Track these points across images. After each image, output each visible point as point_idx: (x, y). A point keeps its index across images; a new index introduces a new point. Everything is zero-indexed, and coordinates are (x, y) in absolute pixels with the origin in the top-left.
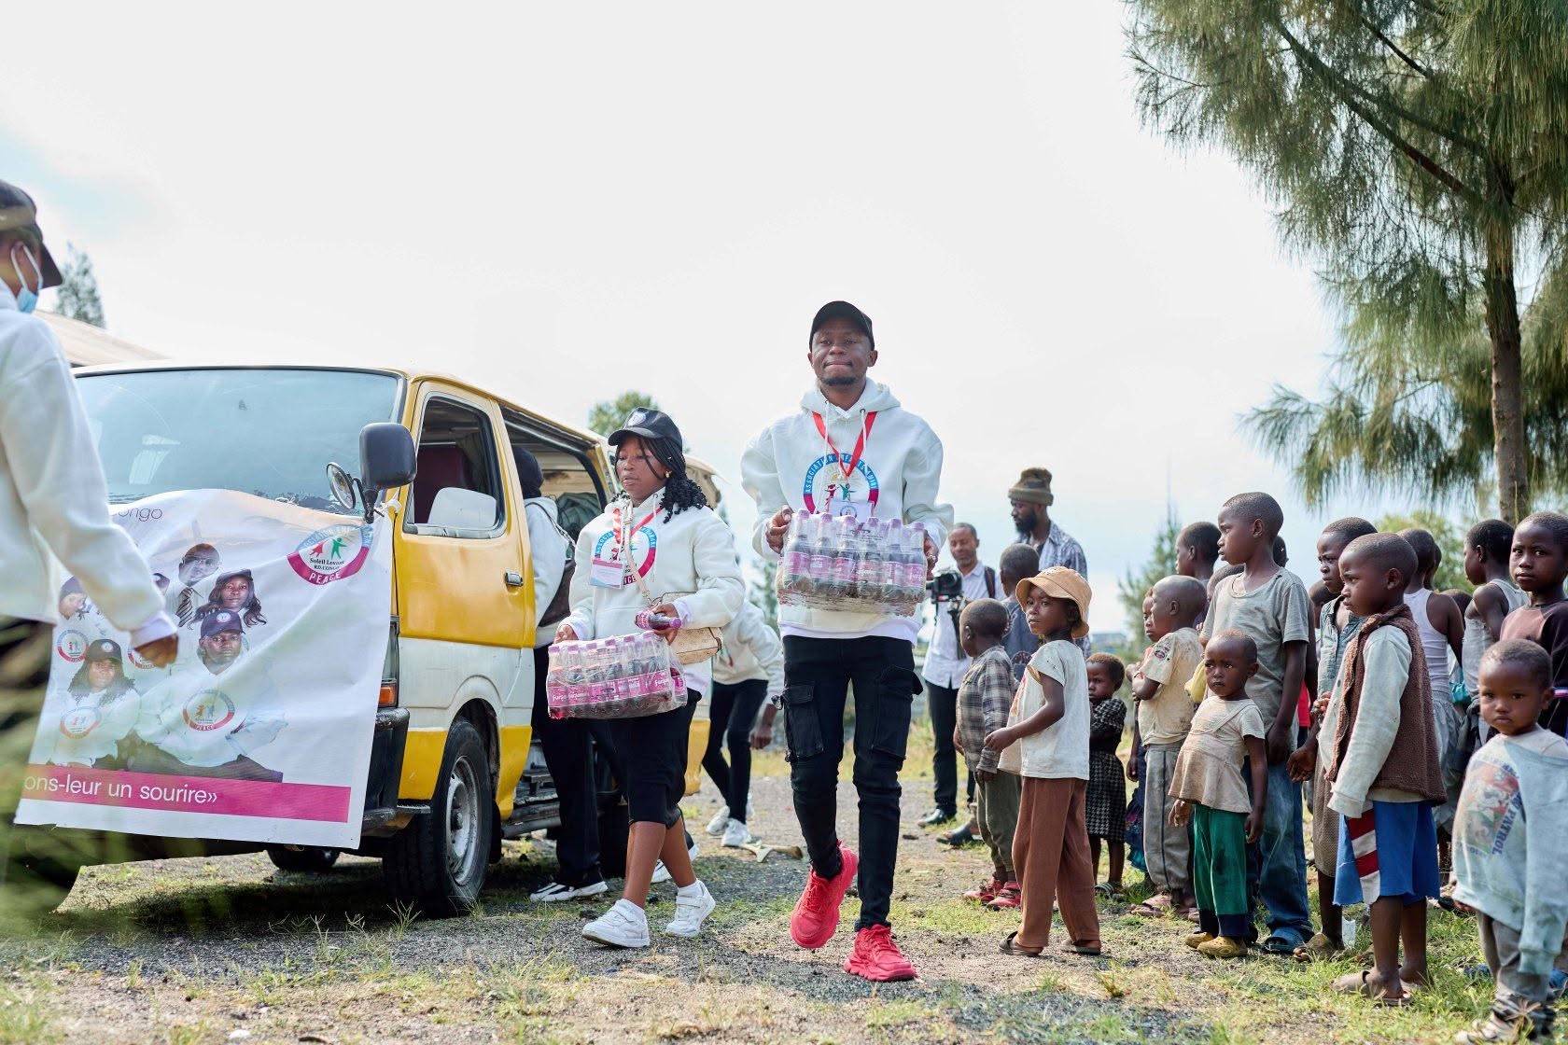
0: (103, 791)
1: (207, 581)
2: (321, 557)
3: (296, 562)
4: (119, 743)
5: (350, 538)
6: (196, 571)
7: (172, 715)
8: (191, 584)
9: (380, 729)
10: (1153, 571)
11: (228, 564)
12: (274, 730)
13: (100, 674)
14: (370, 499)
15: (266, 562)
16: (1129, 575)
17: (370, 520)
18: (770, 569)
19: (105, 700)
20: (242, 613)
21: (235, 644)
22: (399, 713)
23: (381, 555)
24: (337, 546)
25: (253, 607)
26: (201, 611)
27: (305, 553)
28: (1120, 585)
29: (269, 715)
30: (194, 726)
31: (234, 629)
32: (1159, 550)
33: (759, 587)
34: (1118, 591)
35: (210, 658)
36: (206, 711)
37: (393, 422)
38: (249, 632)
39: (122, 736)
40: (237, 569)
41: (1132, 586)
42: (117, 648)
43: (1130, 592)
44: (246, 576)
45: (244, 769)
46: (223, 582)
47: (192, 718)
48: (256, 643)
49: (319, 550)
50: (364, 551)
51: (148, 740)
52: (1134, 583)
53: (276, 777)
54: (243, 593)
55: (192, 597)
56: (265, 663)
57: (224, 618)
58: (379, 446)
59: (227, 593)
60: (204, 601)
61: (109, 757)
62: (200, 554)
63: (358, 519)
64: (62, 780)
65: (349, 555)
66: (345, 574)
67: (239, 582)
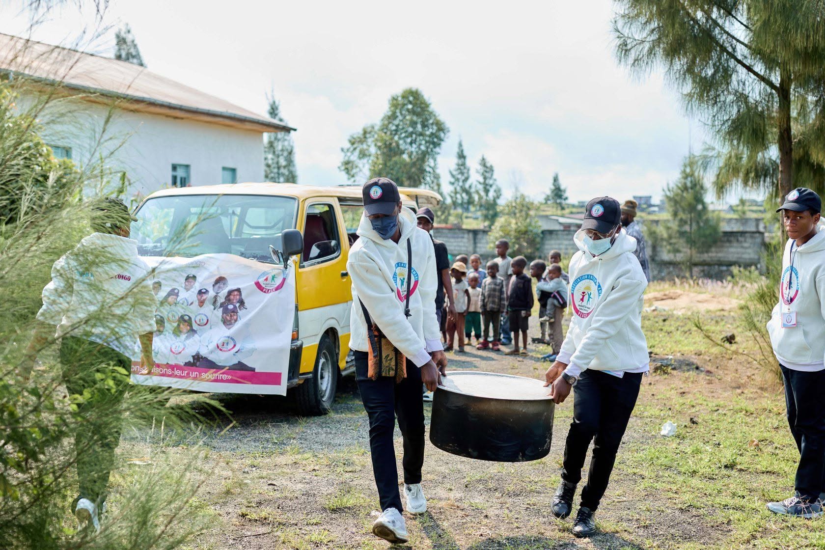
0: (188, 374)
1: (224, 292)
2: (267, 282)
3: (258, 284)
4: (193, 357)
5: (279, 274)
6: (219, 287)
7: (212, 346)
8: (217, 293)
9: (292, 351)
10: (680, 183)
11: (231, 286)
12: (252, 351)
13: (184, 328)
14: (286, 260)
15: (246, 285)
16: (668, 185)
17: (286, 268)
18: (485, 173)
19: (187, 338)
20: (238, 305)
21: (235, 317)
22: (299, 343)
23: (291, 281)
24: (273, 277)
25: (242, 303)
26: (222, 305)
27: (261, 281)
28: (663, 190)
29: (249, 346)
30: (221, 350)
31: (234, 311)
32: (684, 172)
33: (480, 183)
34: (663, 193)
35: (227, 322)
36: (225, 344)
37: (292, 229)
38: (241, 313)
39: (194, 354)
40: (235, 287)
41: (669, 190)
42: (190, 318)
43: (668, 194)
44: (239, 290)
45: (240, 366)
46: (230, 293)
47: (220, 347)
48: (244, 317)
49: (266, 279)
50: (284, 279)
51: (204, 356)
52: (671, 189)
53: (253, 370)
54: (238, 297)
55: (218, 299)
56: (247, 325)
57: (231, 307)
58: (288, 238)
59: (232, 297)
60: (223, 300)
61: (190, 362)
62: (220, 281)
63: (282, 266)
64: (173, 370)
65: (278, 282)
66: (277, 289)
67: (236, 293)
